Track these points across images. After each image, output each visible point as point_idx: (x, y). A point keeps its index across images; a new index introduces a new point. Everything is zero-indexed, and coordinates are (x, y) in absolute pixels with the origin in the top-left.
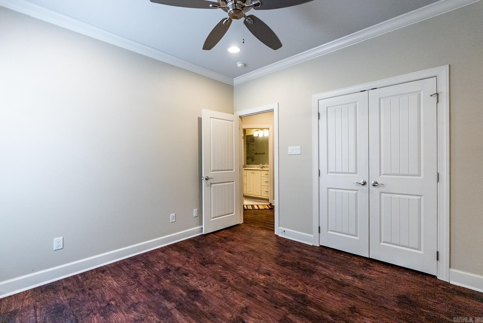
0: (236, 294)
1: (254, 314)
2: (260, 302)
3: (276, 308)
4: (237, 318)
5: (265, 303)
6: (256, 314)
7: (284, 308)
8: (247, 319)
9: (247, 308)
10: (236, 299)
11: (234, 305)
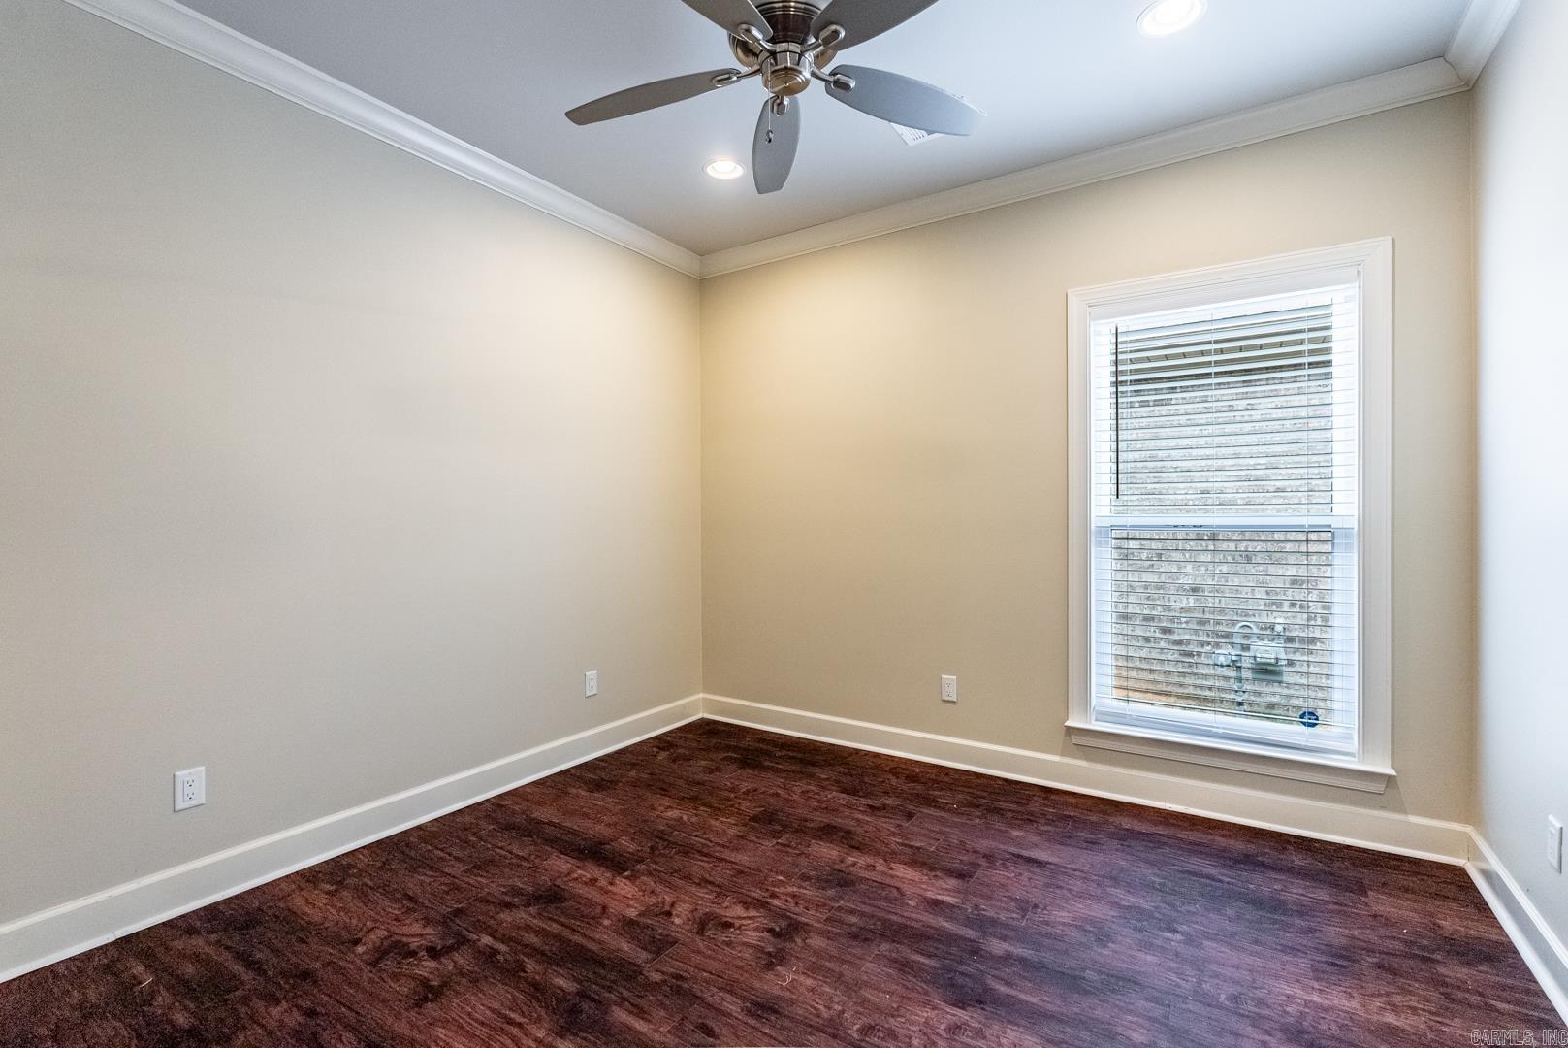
0: (819, 1010)
1: (747, 954)
2: (730, 988)
3: (679, 977)
4: (792, 937)
5: (711, 988)
6: (740, 952)
7: (656, 977)
8: (763, 938)
9: (770, 966)
10: (812, 990)
11: (813, 970)
